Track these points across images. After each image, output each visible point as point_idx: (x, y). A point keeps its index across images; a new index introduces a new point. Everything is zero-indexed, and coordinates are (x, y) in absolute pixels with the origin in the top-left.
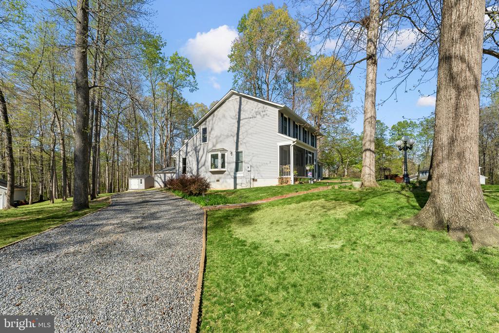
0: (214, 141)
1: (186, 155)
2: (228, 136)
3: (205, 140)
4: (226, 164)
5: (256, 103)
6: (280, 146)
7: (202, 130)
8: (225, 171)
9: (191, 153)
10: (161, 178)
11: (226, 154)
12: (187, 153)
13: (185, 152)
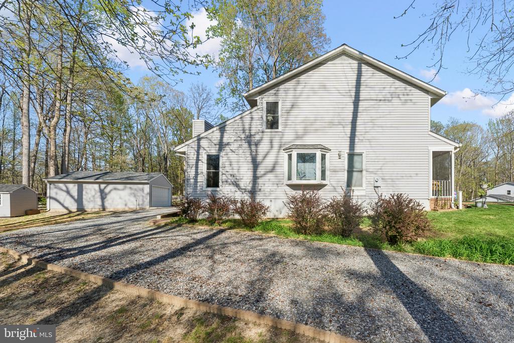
0: (300, 129)
1: (220, 150)
2: (331, 124)
3: (273, 124)
4: (327, 173)
5: (391, 79)
6: (434, 152)
7: (265, 105)
8: (325, 185)
9: (234, 146)
10: (68, 192)
11: (328, 156)
12: (221, 145)
13: (217, 142)
